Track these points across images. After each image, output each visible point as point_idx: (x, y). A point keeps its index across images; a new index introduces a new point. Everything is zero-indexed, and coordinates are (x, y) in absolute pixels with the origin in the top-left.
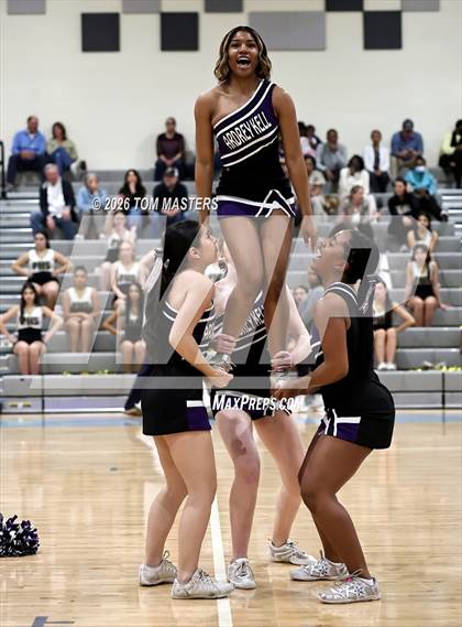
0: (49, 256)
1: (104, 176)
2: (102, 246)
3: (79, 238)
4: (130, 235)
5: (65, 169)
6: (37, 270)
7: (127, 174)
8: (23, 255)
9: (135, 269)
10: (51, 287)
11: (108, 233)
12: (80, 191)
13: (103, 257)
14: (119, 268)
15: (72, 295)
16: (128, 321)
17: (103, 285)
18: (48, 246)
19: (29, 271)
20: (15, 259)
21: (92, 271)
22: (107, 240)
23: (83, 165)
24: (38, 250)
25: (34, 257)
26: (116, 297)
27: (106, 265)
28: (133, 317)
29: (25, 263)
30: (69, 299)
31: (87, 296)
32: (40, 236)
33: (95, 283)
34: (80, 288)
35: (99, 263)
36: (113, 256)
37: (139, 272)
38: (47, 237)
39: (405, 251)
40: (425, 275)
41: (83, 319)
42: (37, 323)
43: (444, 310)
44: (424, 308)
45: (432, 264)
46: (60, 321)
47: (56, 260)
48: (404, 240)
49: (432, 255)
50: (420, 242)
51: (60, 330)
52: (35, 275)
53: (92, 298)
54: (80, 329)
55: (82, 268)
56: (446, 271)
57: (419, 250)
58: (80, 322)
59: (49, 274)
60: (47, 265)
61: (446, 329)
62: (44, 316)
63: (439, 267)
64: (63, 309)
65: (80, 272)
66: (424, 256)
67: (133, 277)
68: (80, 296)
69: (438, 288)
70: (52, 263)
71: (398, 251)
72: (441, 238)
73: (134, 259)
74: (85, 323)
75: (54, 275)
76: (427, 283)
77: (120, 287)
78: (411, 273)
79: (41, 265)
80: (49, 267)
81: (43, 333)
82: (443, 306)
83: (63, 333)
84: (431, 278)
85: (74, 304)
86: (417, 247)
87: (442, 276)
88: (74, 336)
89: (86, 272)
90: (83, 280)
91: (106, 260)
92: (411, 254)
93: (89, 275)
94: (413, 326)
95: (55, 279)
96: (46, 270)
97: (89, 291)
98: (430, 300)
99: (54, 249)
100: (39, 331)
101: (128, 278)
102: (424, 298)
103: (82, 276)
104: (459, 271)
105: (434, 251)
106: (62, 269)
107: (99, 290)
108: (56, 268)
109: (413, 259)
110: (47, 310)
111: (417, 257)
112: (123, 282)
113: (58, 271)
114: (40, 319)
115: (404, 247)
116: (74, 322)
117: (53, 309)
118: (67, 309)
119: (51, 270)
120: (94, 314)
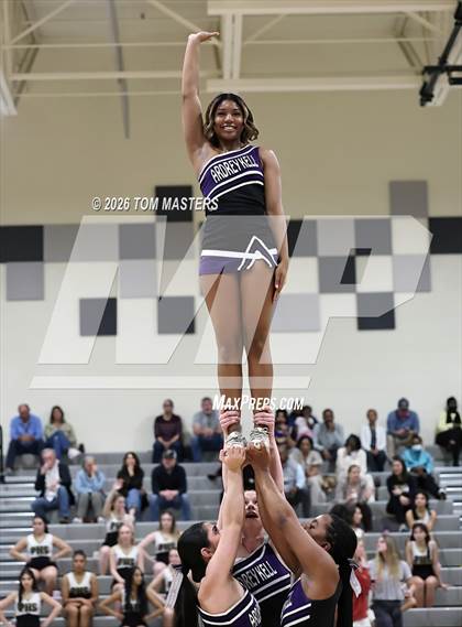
0: (48, 540)
1: (103, 459)
2: (100, 530)
3: (78, 522)
4: (129, 518)
6: (35, 555)
7: (126, 456)
8: (22, 540)
9: (134, 553)
10: (50, 572)
11: (107, 517)
12: (77, 474)
13: (103, 541)
14: (118, 551)
15: (72, 580)
16: (128, 605)
17: (102, 569)
18: (46, 531)
19: (27, 556)
20: (14, 543)
21: (91, 556)
22: (106, 523)
23: (81, 448)
24: (37, 534)
25: (32, 541)
26: (115, 582)
27: (106, 549)
28: (134, 602)
29: (24, 548)
30: (68, 584)
31: (86, 581)
32: (39, 520)
33: (94, 567)
34: (79, 573)
35: (98, 547)
36: (112, 539)
37: (138, 556)
38: (46, 522)
39: (404, 531)
40: (425, 554)
41: (82, 604)
42: (35, 610)
43: (445, 589)
44: (425, 587)
45: (432, 543)
46: (59, 607)
47: (54, 545)
48: (404, 520)
49: (431, 534)
50: (419, 521)
51: (59, 616)
52: (34, 559)
53: (91, 583)
54: (79, 615)
55: (81, 552)
56: (445, 550)
57: (418, 529)
58: (79, 607)
59: (47, 558)
60: (45, 549)
61: (448, 609)
62: (42, 601)
63: (439, 546)
64: (62, 595)
65: (79, 557)
66: (423, 535)
67: (132, 560)
68: (79, 581)
69: (438, 567)
70: (50, 547)
71: (397, 531)
72: (440, 517)
73: (133, 543)
74: (84, 608)
75: (52, 560)
76: (427, 563)
77: (120, 571)
78: (411, 552)
79: (39, 550)
80: (47, 552)
81: (41, 619)
82: (444, 585)
83: (61, 619)
85: (73, 589)
87: (442, 556)
88: (73, 622)
89: (85, 556)
90: (82, 564)
91: (105, 544)
92: (410, 534)
93: (88, 559)
94: (414, 607)
95: (54, 564)
96: (44, 555)
97: (88, 575)
98: (431, 580)
100: (37, 617)
101: (126, 561)
102: (424, 578)
103: (82, 561)
104: (459, 550)
105: (433, 530)
106: (61, 553)
107: (98, 575)
108: (54, 552)
109: (412, 539)
110: (45, 595)
111: (416, 536)
112: (122, 566)
113: (57, 555)
114: (39, 606)
115: (403, 527)
116: (73, 608)
117: (51, 595)
118: (66, 594)
119: (49, 555)
120: (92, 599)
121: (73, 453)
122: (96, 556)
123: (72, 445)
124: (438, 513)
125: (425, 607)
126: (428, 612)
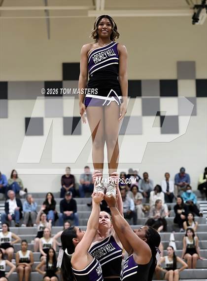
0: (9, 235)
1: (36, 196)
2: (35, 229)
3: (24, 226)
4: (49, 224)
5: (17, 192)
6: (3, 242)
7: (47, 195)
9: (51, 241)
10: (10, 250)
13: (36, 235)
14: (43, 241)
15: (21, 254)
16: (47, 266)
17: (35, 249)
18: (9, 230)
21: (30, 242)
22: (37, 227)
23: (26, 190)
24: (4, 232)
25: (1, 235)
26: (42, 255)
27: (37, 239)
28: (50, 265)
30: (19, 256)
31: (27, 255)
32: (5, 225)
33: (32, 248)
34: (24, 251)
35: (33, 238)
36: (40, 235)
37: (53, 243)
38: (8, 226)
39: (182, 232)
40: (192, 243)
41: (26, 266)
42: (3, 268)
43: (201, 260)
44: (192, 258)
45: (196, 238)
46: (14, 267)
47: (12, 237)
48: (182, 226)
49: (195, 233)
50: (189, 227)
51: (14, 271)
52: (2, 244)
53: (30, 255)
54: (24, 271)
55: (25, 241)
56: (202, 241)
57: (189, 231)
58: (24, 267)
59: (9, 244)
60: (8, 239)
61: (203, 269)
62: (6, 264)
63: (199, 239)
64: (16, 261)
65: (24, 243)
66: (191, 234)
67: (50, 245)
68: (24, 255)
69: (199, 249)
70: (11, 238)
71: (179, 232)
72: (199, 225)
73: (50, 236)
74: (27, 268)
75: (11, 244)
76: (193, 247)
77: (44, 250)
78: (186, 242)
79: (5, 239)
80: (9, 241)
81: (6, 273)
82: (201, 258)
83: (16, 273)
84: (195, 245)
85: (21, 259)
86: (188, 229)
87: (201, 244)
88: (21, 274)
89: (27, 243)
90: (25, 247)
91: (37, 237)
92: (185, 233)
93: (29, 244)
94: (187, 268)
95: (12, 246)
96: (7, 242)
97: (28, 252)
98: (195, 255)
99: (12, 232)
100: (4, 272)
101: (47, 245)
102: (192, 255)
103: (25, 245)
106: (16, 241)
107: (33, 252)
108: (12, 241)
109: (186, 235)
110: (8, 261)
111: (188, 234)
112: (45, 248)
113: (14, 242)
114: (5, 266)
115: (182, 230)
116: (21, 267)
117: (11, 261)
118: (18, 261)
119: (10, 242)
120: (31, 264)
121: (22, 193)
122: (33, 242)
123: (21, 189)
124: (199, 223)
125: (192, 268)
126: (193, 271)
